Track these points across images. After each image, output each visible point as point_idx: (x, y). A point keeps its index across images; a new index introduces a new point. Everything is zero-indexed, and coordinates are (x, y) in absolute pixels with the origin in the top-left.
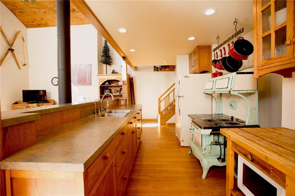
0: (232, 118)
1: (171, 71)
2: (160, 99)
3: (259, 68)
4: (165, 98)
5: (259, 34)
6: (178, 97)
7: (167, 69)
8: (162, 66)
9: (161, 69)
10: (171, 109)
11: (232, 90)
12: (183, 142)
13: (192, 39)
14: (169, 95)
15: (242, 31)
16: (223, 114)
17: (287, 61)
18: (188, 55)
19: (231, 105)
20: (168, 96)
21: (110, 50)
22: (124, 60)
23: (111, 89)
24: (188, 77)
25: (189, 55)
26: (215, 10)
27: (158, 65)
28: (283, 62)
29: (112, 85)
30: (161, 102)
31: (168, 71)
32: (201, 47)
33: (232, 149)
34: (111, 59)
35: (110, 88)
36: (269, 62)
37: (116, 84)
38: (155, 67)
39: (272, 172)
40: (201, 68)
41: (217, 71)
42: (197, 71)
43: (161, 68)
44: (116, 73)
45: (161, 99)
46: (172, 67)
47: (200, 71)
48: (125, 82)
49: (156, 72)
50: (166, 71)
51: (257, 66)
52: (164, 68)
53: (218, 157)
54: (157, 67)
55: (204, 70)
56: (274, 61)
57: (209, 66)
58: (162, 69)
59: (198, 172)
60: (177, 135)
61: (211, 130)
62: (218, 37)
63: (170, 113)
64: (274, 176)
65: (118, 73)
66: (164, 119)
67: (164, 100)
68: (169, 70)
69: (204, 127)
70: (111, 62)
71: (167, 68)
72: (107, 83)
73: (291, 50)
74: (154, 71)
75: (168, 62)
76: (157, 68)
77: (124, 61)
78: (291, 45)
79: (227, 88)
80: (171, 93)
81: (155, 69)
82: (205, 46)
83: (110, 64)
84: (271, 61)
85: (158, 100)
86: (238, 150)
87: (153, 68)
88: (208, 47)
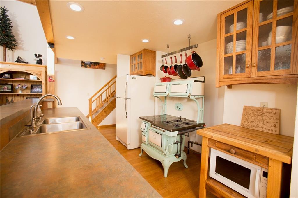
0: (180, 118)
1: (102, 69)
2: (91, 100)
3: (221, 80)
4: (97, 99)
5: (222, 54)
6: (125, 99)
7: (97, 67)
8: (91, 63)
9: (90, 66)
10: (103, 111)
11: (191, 95)
12: (130, 145)
13: (145, 41)
14: (101, 95)
15: (196, 46)
16: (167, 114)
17: (246, 78)
18: (129, 56)
19: (178, 107)
20: (100, 97)
21: (12, 27)
22: (51, 47)
23: (14, 84)
24: (136, 79)
25: (131, 56)
26: (183, 22)
27: (87, 60)
28: (242, 78)
29: (16, 79)
30: (92, 102)
31: (98, 69)
32: (147, 51)
33: (208, 146)
34: (15, 41)
35: (11, 83)
36: (230, 76)
37: (25, 79)
38: (83, 62)
39: (255, 159)
40: (147, 71)
41: (166, 76)
42: (144, 73)
43: (90, 64)
44: (26, 63)
45: (93, 99)
46: (103, 65)
47: (146, 73)
48: (52, 77)
49: (84, 68)
50: (96, 68)
51: (219, 78)
52: (93, 65)
53: (175, 154)
54: (85, 62)
55: (148, 73)
56: (235, 76)
57: (153, 70)
58: (92, 66)
59: (157, 172)
60: (118, 138)
61: (178, 131)
62: (168, 46)
63: (102, 114)
64: (257, 162)
65: (28, 63)
66: (96, 122)
67: (96, 101)
68: (100, 68)
69: (172, 130)
70: (14, 45)
71: (97, 65)
72: (7, 75)
73: (249, 71)
74: (82, 67)
75: (104, 59)
76: (85, 64)
77: (50, 49)
78: (249, 68)
79: (186, 93)
80: (103, 94)
81: (83, 64)
82: (151, 50)
83: (11, 48)
84: (233, 76)
85: (89, 101)
86: (217, 147)
87: (81, 63)
88: (153, 52)
